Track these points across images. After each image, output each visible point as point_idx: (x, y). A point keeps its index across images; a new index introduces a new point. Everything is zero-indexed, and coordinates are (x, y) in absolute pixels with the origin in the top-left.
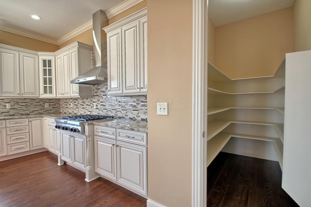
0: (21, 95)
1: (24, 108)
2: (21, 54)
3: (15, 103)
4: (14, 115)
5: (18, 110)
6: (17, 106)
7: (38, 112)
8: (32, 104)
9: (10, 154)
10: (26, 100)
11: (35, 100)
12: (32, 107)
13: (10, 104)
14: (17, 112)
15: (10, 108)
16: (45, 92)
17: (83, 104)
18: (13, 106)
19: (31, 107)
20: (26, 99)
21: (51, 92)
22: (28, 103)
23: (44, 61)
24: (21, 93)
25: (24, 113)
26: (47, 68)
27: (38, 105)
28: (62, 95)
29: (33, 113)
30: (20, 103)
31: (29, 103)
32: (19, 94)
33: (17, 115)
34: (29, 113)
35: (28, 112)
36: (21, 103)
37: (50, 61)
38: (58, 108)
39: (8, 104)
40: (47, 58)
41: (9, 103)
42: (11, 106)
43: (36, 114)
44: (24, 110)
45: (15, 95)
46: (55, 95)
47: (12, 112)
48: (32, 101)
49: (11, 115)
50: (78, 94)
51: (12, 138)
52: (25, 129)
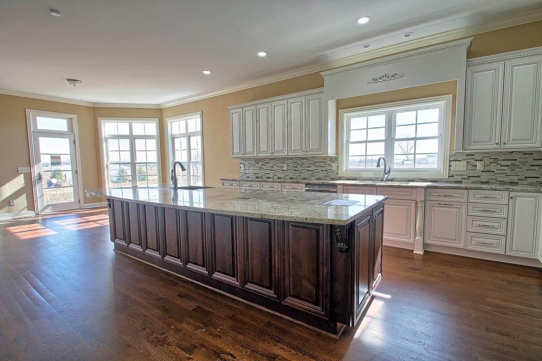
0: (502, 146)
1: (508, 171)
3: (492, 160)
4: (487, 183)
5: (496, 174)
6: (495, 166)
7: (538, 180)
8: (523, 163)
9: (469, 248)
10: (514, 154)
11: (532, 154)
12: (525, 168)
13: (483, 162)
14: (494, 177)
15: (482, 169)
18: (488, 165)
19: (522, 168)
20: (513, 152)
22: (516, 160)
24: (503, 142)
25: (506, 179)
27: (539, 166)
29: (525, 182)
30: (500, 160)
31: (518, 160)
32: (498, 144)
33: (494, 183)
34: (517, 181)
35: (515, 179)
36: (503, 160)
39: (480, 162)
41: (482, 160)
42: (484, 166)
43: (531, 184)
44: (507, 173)
45: (491, 146)
47: (485, 177)
48: (527, 156)
49: (483, 183)
51: (475, 222)
52: (499, 211)
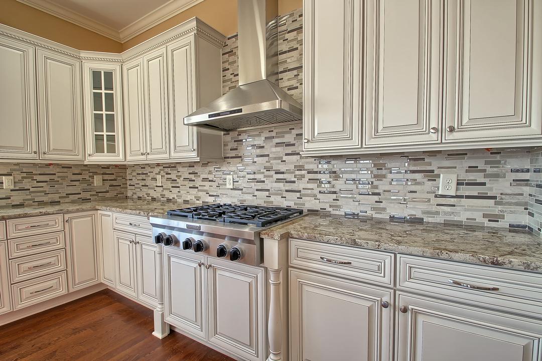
0: (42, 156)
1: (45, 186)
2: (41, 53)
3: (25, 175)
4: (21, 205)
5: (32, 192)
6: (29, 182)
7: (79, 196)
8: (63, 178)
9: (19, 307)
10: (51, 167)
11: (71, 168)
12: (65, 184)
13: (11, 177)
14: (29, 197)
15: (12, 187)
16: (99, 149)
17: (192, 177)
18: (20, 182)
19: (62, 184)
20: (50, 164)
21: (112, 149)
22: (55, 174)
23: (96, 75)
24: (42, 151)
25: (45, 199)
26: (103, 91)
27: (79, 181)
28: (144, 157)
29: (67, 200)
30: (36, 174)
31: (58, 174)
32: (35, 153)
33: (29, 206)
34: (59, 200)
35: (56, 197)
36: (40, 174)
37: (109, 75)
38: (123, 188)
39: (8, 177)
40: (103, 67)
41: (11, 175)
42: (15, 183)
43: (73, 202)
44: (46, 191)
45: (27, 156)
46: (121, 157)
47: (17, 198)
48: (65, 170)
49: (15, 206)
50: (194, 154)
51: (22, 266)
52: (55, 241)
